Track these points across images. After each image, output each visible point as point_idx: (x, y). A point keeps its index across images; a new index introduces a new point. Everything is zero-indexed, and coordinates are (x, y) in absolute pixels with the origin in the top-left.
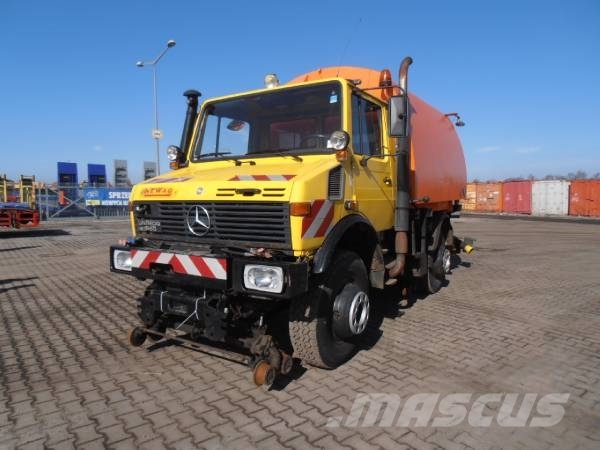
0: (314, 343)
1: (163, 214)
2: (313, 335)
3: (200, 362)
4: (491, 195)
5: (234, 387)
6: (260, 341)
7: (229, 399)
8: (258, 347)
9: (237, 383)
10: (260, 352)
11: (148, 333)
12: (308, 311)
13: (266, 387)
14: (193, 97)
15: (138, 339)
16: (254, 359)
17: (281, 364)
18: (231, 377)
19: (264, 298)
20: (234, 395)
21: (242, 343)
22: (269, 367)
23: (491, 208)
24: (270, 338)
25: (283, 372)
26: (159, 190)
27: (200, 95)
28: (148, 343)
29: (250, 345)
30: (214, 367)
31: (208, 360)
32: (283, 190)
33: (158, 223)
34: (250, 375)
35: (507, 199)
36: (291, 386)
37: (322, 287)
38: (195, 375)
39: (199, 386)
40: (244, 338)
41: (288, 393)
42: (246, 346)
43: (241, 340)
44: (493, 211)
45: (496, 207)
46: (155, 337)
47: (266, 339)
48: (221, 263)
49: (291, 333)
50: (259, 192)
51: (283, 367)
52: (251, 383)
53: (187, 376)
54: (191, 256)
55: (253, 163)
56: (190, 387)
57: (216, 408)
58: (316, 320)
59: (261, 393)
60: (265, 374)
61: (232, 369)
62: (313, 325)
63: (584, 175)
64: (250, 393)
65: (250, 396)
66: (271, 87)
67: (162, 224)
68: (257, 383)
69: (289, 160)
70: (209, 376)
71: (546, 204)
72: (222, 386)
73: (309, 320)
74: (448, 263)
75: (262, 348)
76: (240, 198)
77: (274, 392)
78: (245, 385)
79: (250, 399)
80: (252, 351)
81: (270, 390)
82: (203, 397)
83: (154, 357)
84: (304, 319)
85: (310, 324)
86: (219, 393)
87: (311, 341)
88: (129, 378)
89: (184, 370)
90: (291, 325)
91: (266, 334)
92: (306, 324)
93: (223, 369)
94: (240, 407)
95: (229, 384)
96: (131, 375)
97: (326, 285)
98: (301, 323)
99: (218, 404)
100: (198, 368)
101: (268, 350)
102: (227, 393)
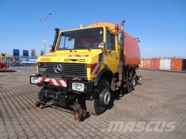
1: (47, 66)
2: (93, 104)
3: (58, 112)
4: (148, 63)
6: (77, 106)
7: (67, 124)
8: (76, 108)
9: (69, 119)
10: (76, 110)
11: (41, 103)
12: (92, 97)
13: (78, 120)
14: (57, 30)
15: (38, 105)
16: (74, 112)
17: (83, 113)
18: (67, 117)
19: (78, 93)
20: (68, 123)
22: (79, 114)
23: (147, 67)
24: (80, 105)
25: (83, 116)
26: (46, 59)
27: (59, 30)
28: (41, 106)
29: (73, 107)
30: (62, 114)
31: (60, 112)
32: (85, 60)
33: (45, 69)
34: (73, 117)
35: (152, 64)
36: (86, 120)
38: (56, 116)
39: (57, 120)
40: (72, 105)
41: (85, 122)
43: (71, 106)
44: (148, 68)
45: (149, 67)
46: (43, 105)
47: (78, 106)
48: (65, 82)
49: (86, 104)
50: (77, 60)
52: (73, 119)
53: (54, 117)
54: (56, 79)
55: (75, 51)
56: (55, 120)
58: (94, 100)
59: (76, 122)
60: (78, 117)
61: (67, 115)
62: (93, 102)
63: (175, 58)
64: (73, 122)
65: (73, 123)
66: (82, 28)
67: (47, 69)
68: (75, 119)
69: (87, 51)
70: (60, 117)
71: (164, 66)
72: (64, 120)
73: (92, 100)
74: (134, 83)
75: (77, 108)
76: (72, 62)
77: (81, 122)
78: (71, 120)
80: (74, 109)
81: (79, 121)
82: (58, 123)
83: (43, 110)
84: (90, 100)
85: (92, 101)
86: (63, 122)
87: (92, 106)
88: (35, 117)
89: (52, 115)
90: (86, 101)
91: (78, 104)
92: (91, 101)
93: (65, 115)
94: (70, 127)
95: (67, 119)
96: (36, 116)
97: (97, 89)
98: (89, 101)
99: (63, 126)
100: (57, 114)
101: (79, 109)
102: (66, 122)
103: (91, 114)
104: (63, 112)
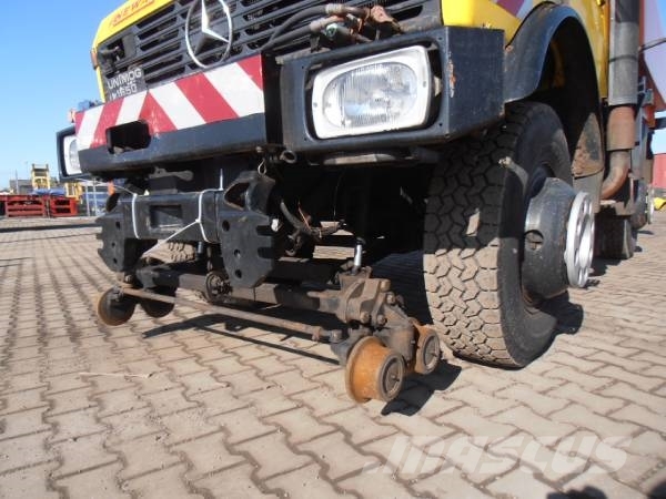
0: (490, 300)
2: (489, 279)
3: (235, 354)
5: (301, 405)
6: (358, 295)
7: (288, 434)
8: (356, 303)
9: (306, 397)
10: (361, 317)
11: (136, 300)
12: (474, 221)
13: (377, 405)
15: (117, 310)
16: (345, 336)
17: (415, 348)
18: (292, 383)
20: (300, 425)
21: (317, 301)
22: (385, 354)
24: (384, 283)
25: (419, 368)
29: (335, 304)
30: (260, 364)
31: (250, 352)
33: (138, 72)
34: (338, 378)
36: (436, 403)
37: (508, 161)
38: (216, 379)
39: (219, 401)
40: (320, 290)
41: (433, 419)
42: (325, 307)
43: (312, 294)
47: (373, 287)
49: (430, 282)
51: (419, 353)
52: (339, 396)
53: (201, 380)
56: (201, 405)
57: (249, 458)
58: (496, 241)
59: (365, 419)
60: (377, 371)
61: (297, 368)
62: (489, 255)
64: (339, 419)
65: (339, 429)
67: (146, 71)
68: (358, 395)
70: (246, 381)
72: (270, 403)
73: (479, 243)
75: (367, 306)
77: (396, 418)
78: (324, 402)
79: (340, 435)
80: (342, 317)
81: (385, 412)
82: (222, 429)
83: (150, 345)
84: (463, 242)
85: (481, 252)
86: (261, 419)
87: (483, 296)
88: (80, 383)
89: (198, 368)
90: (429, 261)
91: (372, 276)
92: (468, 252)
93: (278, 367)
94: (314, 457)
95: (289, 397)
96: (84, 379)
97: (516, 160)
98: (456, 251)
99: (254, 448)
100: (227, 365)
101: (381, 312)
102: (282, 419)
103: (459, 362)
104: (272, 354)
